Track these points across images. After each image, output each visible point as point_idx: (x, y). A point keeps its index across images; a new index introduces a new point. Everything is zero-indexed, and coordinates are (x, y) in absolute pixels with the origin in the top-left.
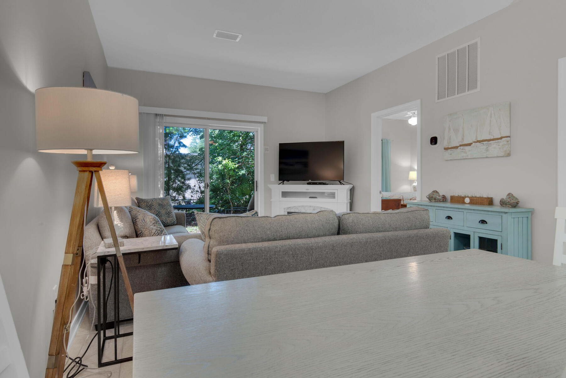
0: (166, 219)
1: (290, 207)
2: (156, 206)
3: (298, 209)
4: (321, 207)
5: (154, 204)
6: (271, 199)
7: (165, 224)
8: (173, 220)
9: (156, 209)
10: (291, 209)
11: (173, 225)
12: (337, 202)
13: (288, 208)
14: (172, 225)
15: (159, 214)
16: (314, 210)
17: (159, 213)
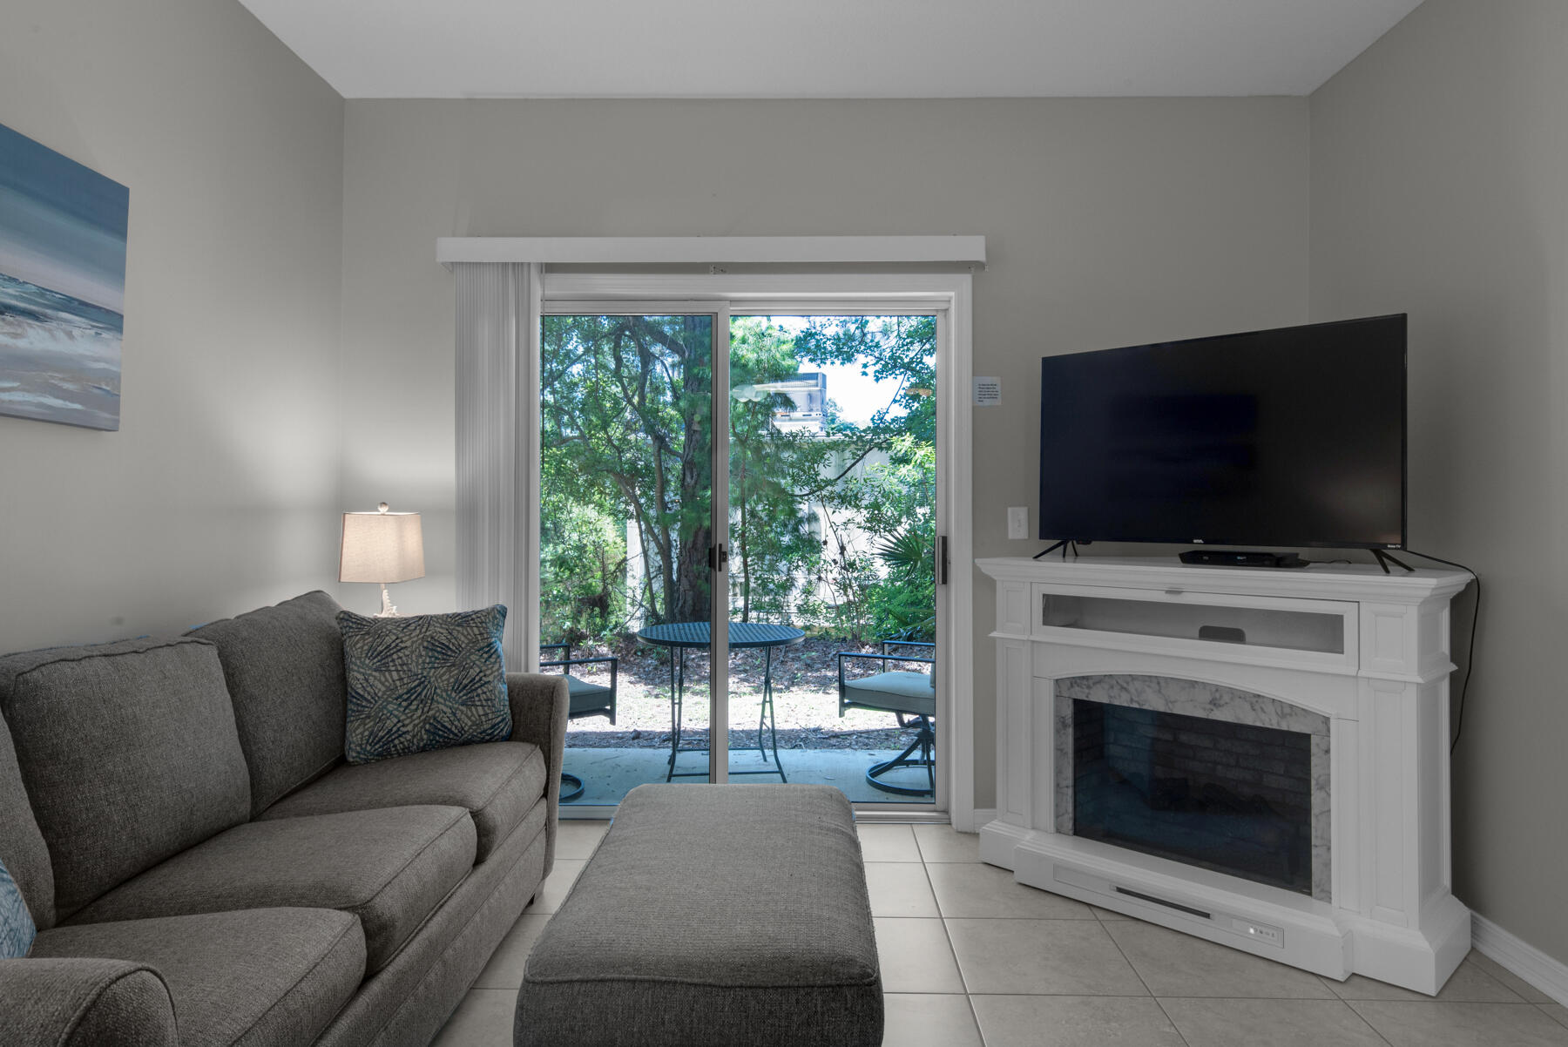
0: (454, 714)
1: (1083, 678)
2: (412, 652)
3: (1126, 689)
4: (1259, 696)
5: (408, 644)
6: (994, 629)
7: (451, 736)
8: (490, 716)
9: (413, 667)
10: (1089, 687)
11: (488, 741)
12: (1356, 677)
13: (1075, 681)
14: (483, 741)
15: (419, 689)
16: (1214, 703)
17: (419, 685)
